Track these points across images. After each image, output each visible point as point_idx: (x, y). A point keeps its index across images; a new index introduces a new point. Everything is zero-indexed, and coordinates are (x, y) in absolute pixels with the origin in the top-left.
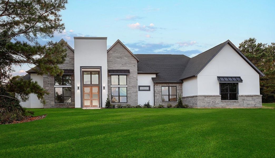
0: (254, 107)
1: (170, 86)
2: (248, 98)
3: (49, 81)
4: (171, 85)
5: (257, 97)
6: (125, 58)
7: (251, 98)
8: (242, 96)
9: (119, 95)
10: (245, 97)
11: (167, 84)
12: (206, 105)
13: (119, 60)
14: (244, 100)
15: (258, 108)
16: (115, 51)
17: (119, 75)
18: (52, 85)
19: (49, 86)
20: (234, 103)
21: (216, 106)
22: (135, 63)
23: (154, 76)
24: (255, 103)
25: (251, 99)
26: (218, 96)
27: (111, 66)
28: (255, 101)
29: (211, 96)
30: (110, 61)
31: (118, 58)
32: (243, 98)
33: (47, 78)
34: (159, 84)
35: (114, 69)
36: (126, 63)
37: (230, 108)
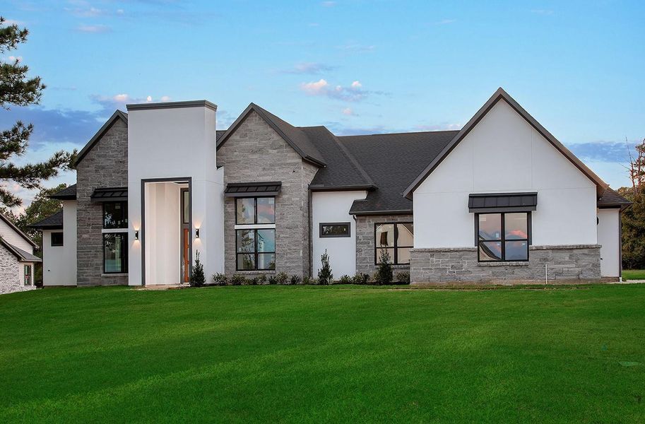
0: (574, 280)
1: (399, 221)
2: (558, 255)
3: (89, 219)
4: (399, 219)
5: (586, 251)
6: (270, 151)
7: (565, 256)
8: (538, 249)
9: (256, 250)
10: (550, 252)
11: (391, 217)
12: (434, 276)
13: (255, 156)
14: (546, 260)
15: (589, 282)
16: (246, 135)
17: (256, 198)
18: (98, 228)
19: (90, 230)
20: (517, 270)
21: (463, 278)
22: (295, 164)
23: (362, 196)
24: (580, 269)
25: (567, 259)
26: (469, 250)
27: (235, 175)
28: (579, 262)
29: (450, 251)
30: (234, 162)
31: (253, 152)
32: (541, 253)
33: (84, 211)
34: (367, 218)
35: (243, 180)
36: (273, 166)
37: (503, 284)
